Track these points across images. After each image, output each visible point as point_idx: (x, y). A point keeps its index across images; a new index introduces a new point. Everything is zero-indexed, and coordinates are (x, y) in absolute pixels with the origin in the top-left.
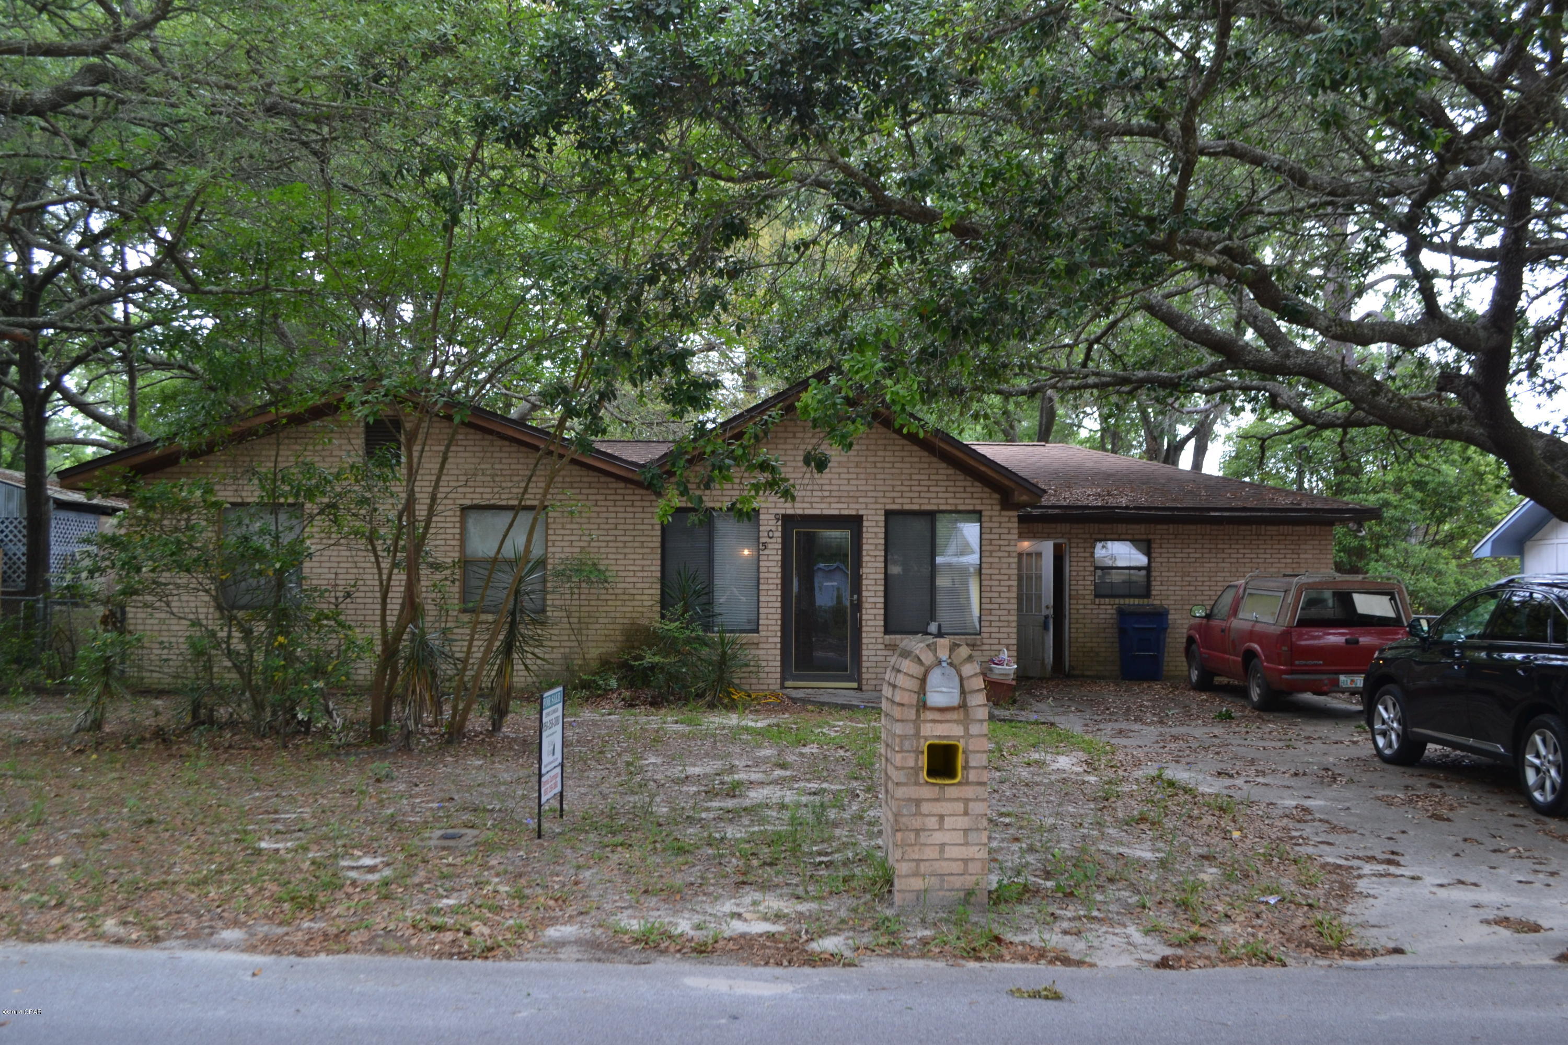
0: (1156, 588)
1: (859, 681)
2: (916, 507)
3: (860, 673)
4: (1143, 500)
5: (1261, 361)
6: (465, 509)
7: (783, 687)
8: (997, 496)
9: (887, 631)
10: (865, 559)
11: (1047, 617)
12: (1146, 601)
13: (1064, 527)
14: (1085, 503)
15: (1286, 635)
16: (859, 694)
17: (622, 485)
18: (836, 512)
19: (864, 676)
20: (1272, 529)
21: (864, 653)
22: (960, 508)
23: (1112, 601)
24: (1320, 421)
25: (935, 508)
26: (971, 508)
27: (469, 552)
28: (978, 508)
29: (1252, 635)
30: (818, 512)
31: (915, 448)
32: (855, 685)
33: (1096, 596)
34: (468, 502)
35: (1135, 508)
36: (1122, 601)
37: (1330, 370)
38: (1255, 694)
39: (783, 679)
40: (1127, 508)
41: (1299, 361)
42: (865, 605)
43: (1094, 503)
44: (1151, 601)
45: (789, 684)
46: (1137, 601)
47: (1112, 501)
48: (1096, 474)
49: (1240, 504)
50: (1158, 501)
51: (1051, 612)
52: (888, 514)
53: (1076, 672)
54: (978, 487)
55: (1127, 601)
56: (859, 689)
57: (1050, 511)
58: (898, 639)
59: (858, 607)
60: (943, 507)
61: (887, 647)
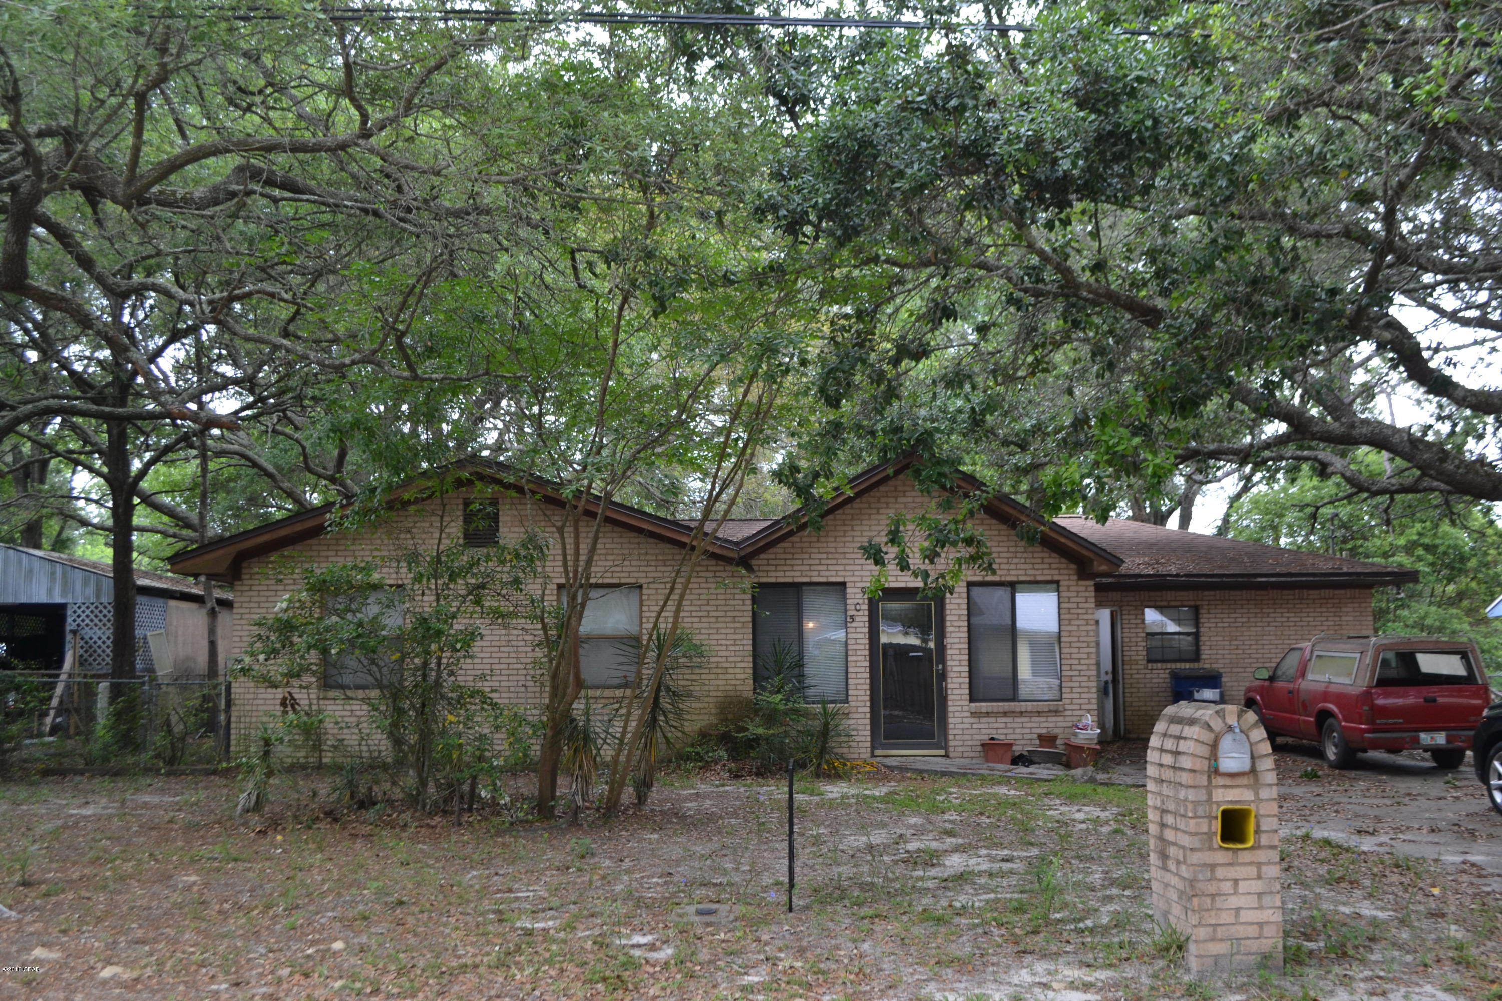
0: (1205, 652)
1: (946, 748)
2: (996, 578)
3: (946, 740)
4: (1191, 568)
5: (1327, 432)
6: (560, 588)
7: (873, 756)
8: (1073, 566)
9: (972, 700)
10: (949, 629)
11: (1106, 682)
12: (1196, 665)
13: (1116, 595)
14: (1137, 571)
15: (1367, 695)
16: (946, 761)
17: (714, 562)
19: (951, 743)
20: (1314, 593)
21: (951, 720)
22: (1039, 578)
23: (1164, 665)
24: (1374, 488)
25: (1014, 578)
26: (1049, 578)
28: (1056, 578)
29: (1326, 696)
30: (902, 585)
31: (994, 521)
32: (942, 752)
33: (1149, 661)
35: (1185, 575)
36: (1173, 666)
37: (1396, 439)
38: (1331, 753)
39: (873, 748)
40: (1177, 575)
41: (1364, 431)
42: (951, 674)
43: (1145, 572)
44: (1201, 665)
45: (878, 752)
46: (1187, 665)
47: (1162, 570)
48: (1139, 543)
49: (1284, 570)
50: (1206, 569)
51: (1110, 677)
52: (970, 586)
53: (1132, 736)
54: (1055, 559)
55: (1178, 665)
56: (946, 756)
57: (1104, 580)
58: (984, 706)
59: (943, 676)
60: (1022, 578)
61: (973, 714)
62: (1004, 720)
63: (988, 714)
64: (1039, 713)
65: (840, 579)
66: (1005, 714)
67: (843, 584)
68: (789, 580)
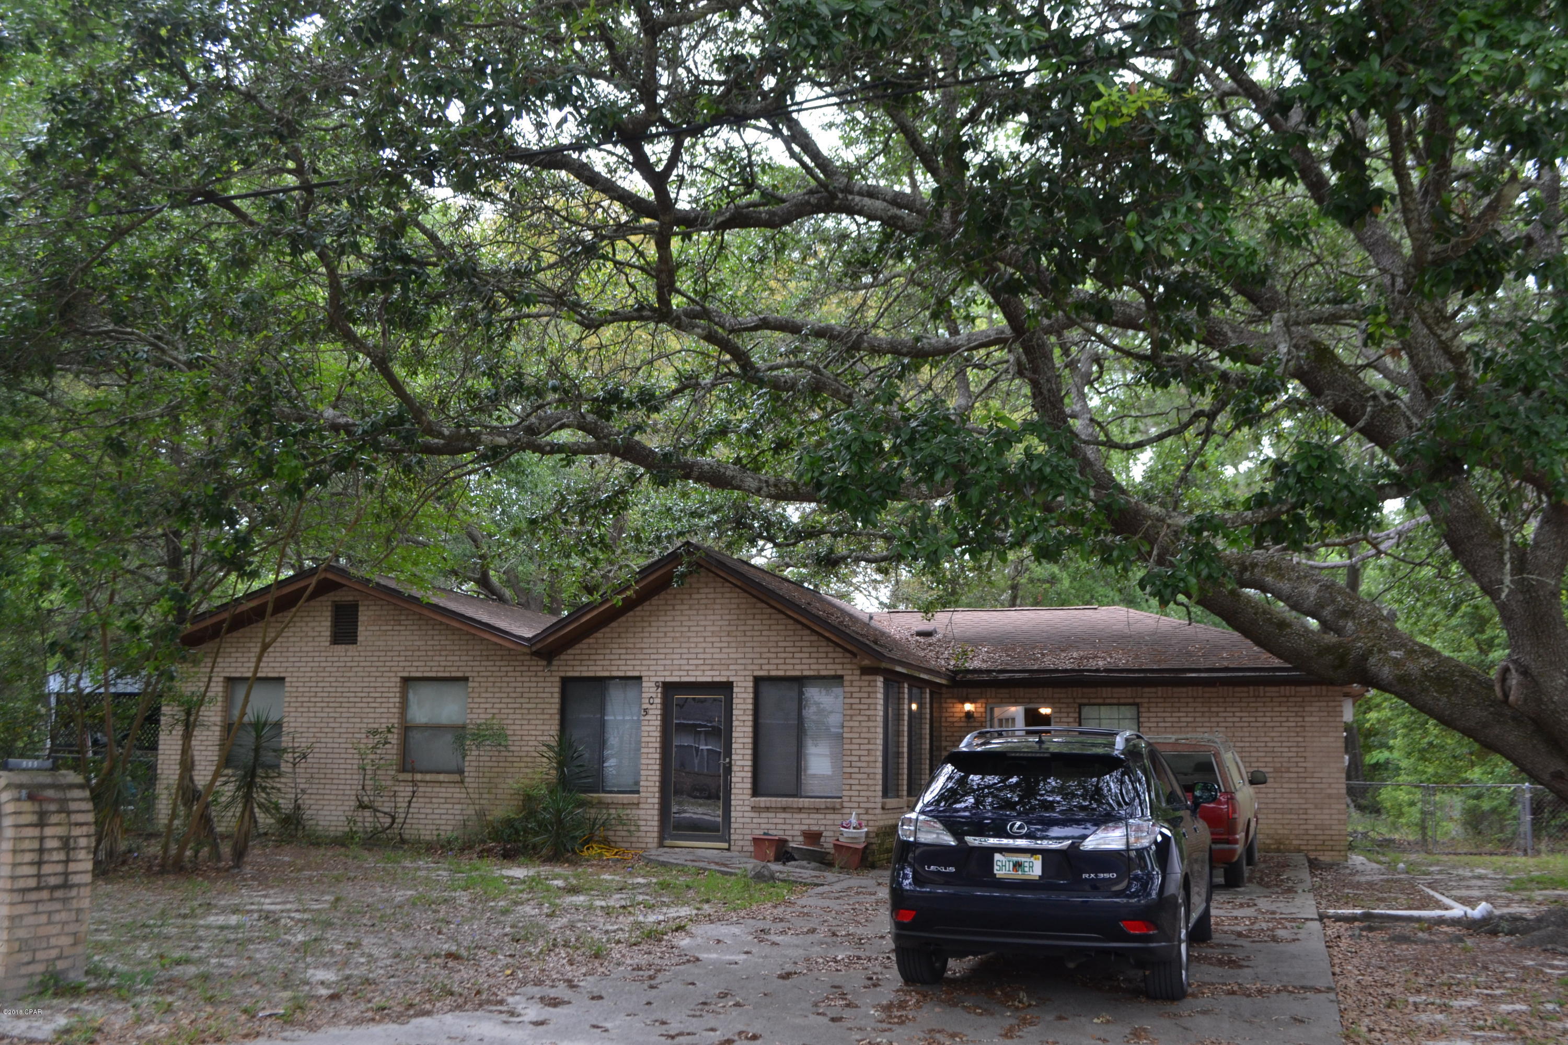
1: (729, 841)
2: (781, 673)
3: (729, 834)
6: (406, 681)
7: (661, 845)
9: (755, 792)
10: (735, 723)
13: (1034, 691)
14: (1061, 666)
16: (727, 854)
18: (709, 679)
19: (733, 837)
21: (733, 814)
22: (823, 673)
25: (798, 673)
26: (833, 673)
27: (409, 717)
28: (839, 673)
30: (693, 679)
32: (725, 845)
34: (406, 674)
39: (661, 838)
42: (734, 768)
45: (668, 842)
47: (1089, 665)
52: (757, 681)
54: (839, 653)
56: (728, 850)
57: (1017, 675)
58: (763, 801)
59: (728, 770)
60: (806, 673)
61: (754, 809)
62: (783, 815)
63: (768, 809)
64: (817, 810)
65: (636, 674)
66: (784, 809)
67: (639, 678)
68: (591, 674)
